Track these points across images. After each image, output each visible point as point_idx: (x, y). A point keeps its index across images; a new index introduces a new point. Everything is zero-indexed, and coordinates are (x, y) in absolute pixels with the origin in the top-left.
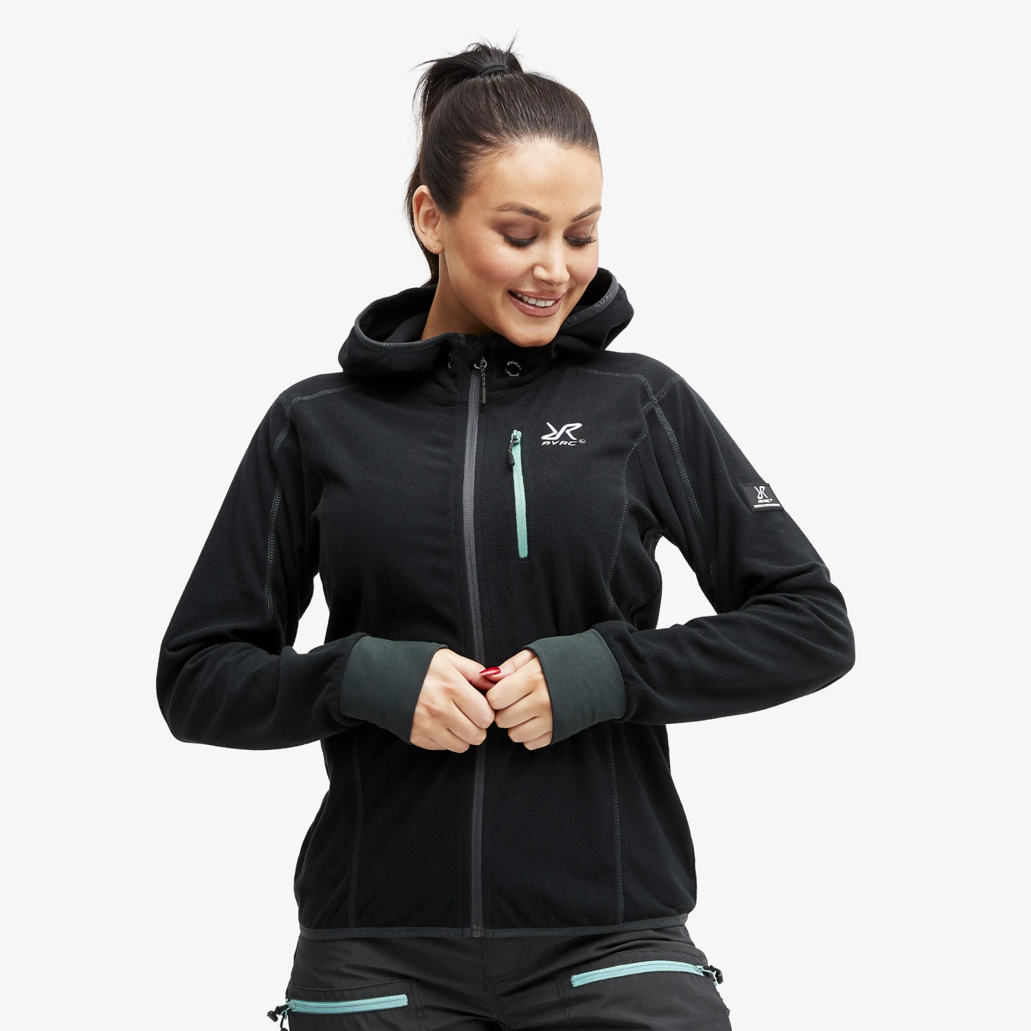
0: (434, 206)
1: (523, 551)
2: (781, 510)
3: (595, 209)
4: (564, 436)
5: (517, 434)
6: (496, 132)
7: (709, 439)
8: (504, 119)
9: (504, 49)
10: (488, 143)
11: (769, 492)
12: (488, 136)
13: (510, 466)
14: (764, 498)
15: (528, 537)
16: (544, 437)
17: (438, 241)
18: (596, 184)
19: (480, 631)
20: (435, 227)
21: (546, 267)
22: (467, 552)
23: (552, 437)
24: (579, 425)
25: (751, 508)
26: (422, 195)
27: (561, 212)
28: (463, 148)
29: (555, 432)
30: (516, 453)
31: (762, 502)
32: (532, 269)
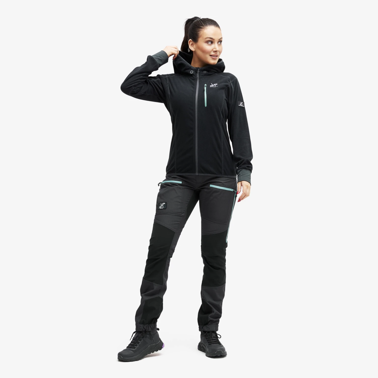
0: (193, 42)
1: (206, 105)
2: (244, 108)
3: (222, 38)
4: (214, 86)
5: (206, 85)
6: (203, 26)
7: (237, 89)
8: (204, 24)
9: (199, 18)
10: (202, 28)
11: (243, 104)
12: (202, 27)
13: (204, 90)
14: (242, 104)
15: (207, 103)
16: (210, 86)
17: (194, 49)
18: (221, 34)
19: (197, 120)
20: (193, 46)
21: (215, 49)
22: (196, 106)
23: (212, 86)
24: (217, 84)
25: (238, 105)
26: (190, 41)
27: (216, 38)
28: (198, 30)
29: (212, 85)
30: (205, 88)
31: (241, 105)
32: (213, 50)
